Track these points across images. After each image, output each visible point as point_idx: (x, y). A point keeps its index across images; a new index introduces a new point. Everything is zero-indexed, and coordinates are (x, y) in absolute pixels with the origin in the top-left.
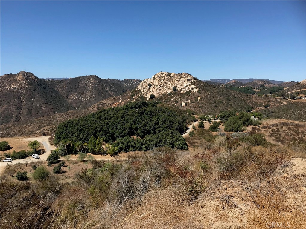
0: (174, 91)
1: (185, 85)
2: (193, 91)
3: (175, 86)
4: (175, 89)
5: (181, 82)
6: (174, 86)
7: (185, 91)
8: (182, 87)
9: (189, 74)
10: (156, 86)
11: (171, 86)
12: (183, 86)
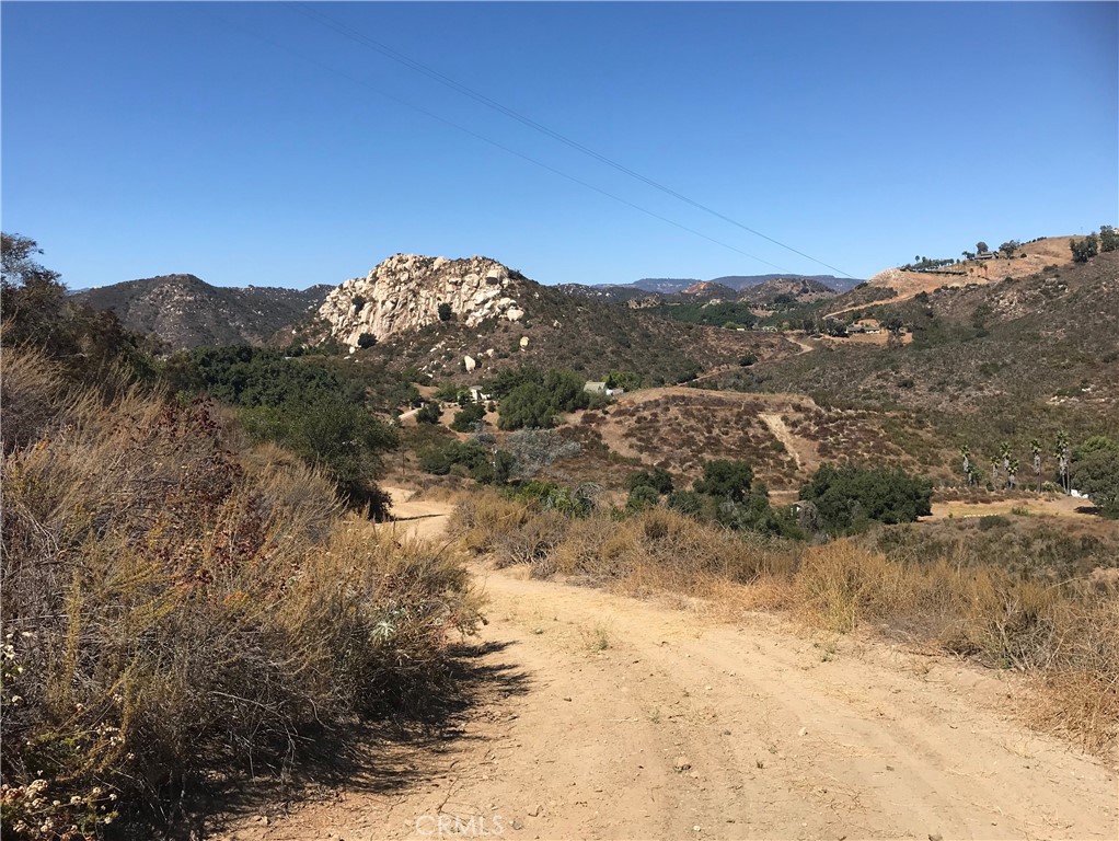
0: (443, 320)
1: (479, 297)
2: (507, 319)
3: (447, 301)
4: (445, 311)
5: (465, 288)
6: (441, 303)
7: (481, 320)
8: (470, 305)
9: (493, 262)
10: (379, 305)
11: (434, 302)
12: (476, 301)
